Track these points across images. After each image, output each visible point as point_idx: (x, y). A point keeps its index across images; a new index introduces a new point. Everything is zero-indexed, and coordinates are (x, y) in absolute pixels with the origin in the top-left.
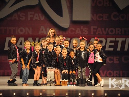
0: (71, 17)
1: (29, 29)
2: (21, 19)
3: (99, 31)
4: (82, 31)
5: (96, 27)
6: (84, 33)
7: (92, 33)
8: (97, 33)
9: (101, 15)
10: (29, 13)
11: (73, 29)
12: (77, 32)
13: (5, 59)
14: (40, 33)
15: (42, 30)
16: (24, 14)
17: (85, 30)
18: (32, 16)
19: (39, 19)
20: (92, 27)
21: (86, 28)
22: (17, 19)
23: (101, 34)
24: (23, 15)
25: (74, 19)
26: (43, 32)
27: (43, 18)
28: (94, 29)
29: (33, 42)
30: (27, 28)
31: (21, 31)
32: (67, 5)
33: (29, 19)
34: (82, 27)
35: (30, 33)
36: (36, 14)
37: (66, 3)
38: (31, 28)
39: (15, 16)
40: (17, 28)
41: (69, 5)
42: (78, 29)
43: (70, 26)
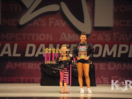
0: (93, 23)
1: (50, 35)
2: (42, 25)
3: (122, 37)
4: (104, 37)
5: (118, 33)
6: (106, 39)
7: (115, 40)
8: (119, 40)
9: (124, 21)
10: (50, 19)
11: (95, 35)
12: (99, 38)
13: (26, 66)
14: (61, 39)
15: (63, 37)
16: (45, 20)
17: (108, 36)
18: (53, 22)
19: (60, 25)
20: (115, 34)
21: (108, 35)
22: (38, 25)
23: (124, 40)
24: (43, 21)
25: (96, 25)
26: (64, 38)
27: (64, 24)
28: (116, 35)
29: (54, 49)
30: (48, 35)
31: (42, 37)
32: (89, 11)
33: (50, 25)
34: (104, 34)
35: (51, 39)
36: (57, 21)
37: (88, 8)
38: (52, 35)
39: (36, 22)
40: (37, 35)
41: (90, 11)
42: (100, 35)
43: (92, 32)
